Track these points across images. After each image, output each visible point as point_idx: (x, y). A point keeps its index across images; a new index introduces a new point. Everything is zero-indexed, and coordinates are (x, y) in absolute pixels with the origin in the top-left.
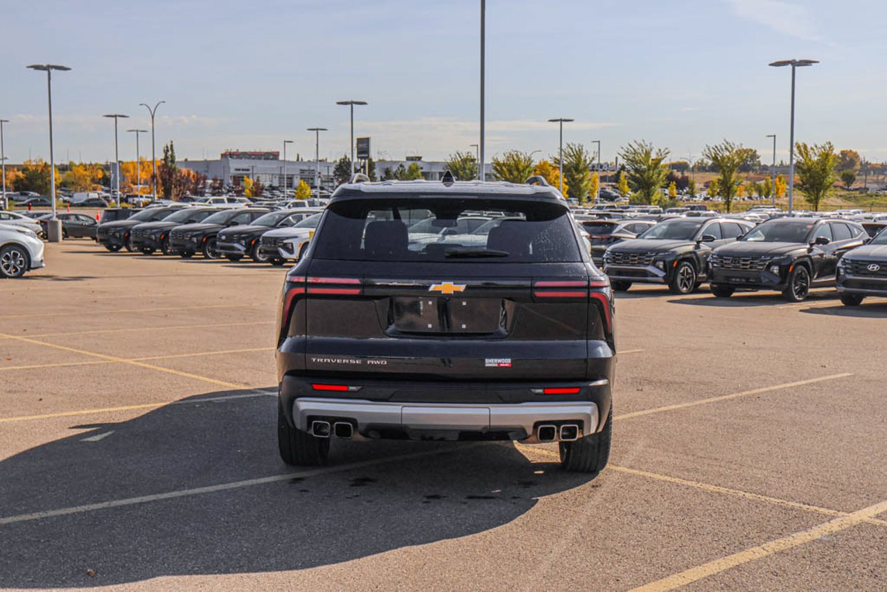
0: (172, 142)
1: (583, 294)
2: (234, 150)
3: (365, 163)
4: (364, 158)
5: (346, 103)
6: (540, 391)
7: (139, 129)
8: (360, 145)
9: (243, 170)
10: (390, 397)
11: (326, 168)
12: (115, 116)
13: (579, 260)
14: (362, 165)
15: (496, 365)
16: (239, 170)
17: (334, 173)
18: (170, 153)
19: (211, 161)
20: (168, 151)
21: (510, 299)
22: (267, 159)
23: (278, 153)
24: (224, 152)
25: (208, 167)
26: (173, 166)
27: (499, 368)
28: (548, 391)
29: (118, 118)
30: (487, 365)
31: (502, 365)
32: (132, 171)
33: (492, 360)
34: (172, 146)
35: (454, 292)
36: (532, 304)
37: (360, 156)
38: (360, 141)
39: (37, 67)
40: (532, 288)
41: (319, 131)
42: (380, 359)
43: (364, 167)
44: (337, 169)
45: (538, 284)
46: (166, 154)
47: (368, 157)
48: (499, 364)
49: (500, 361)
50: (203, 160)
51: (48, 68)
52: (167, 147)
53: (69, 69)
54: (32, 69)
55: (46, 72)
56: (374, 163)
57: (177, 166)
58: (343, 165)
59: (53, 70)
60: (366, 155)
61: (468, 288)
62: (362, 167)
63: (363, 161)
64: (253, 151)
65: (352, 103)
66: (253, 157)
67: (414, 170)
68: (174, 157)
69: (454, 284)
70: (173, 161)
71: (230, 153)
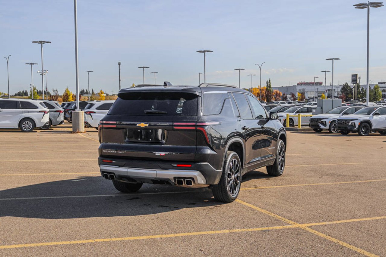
0: (270, 79)
1: (194, 128)
2: (303, 82)
3: (355, 85)
4: (355, 83)
5: (330, 59)
6: (176, 165)
7: (253, 74)
8: (353, 78)
9: (302, 90)
10: (124, 165)
11: (337, 88)
12: (239, 69)
13: (196, 114)
14: (354, 86)
15: (159, 155)
16: (300, 90)
17: (341, 90)
18: (269, 84)
19: (288, 87)
20: (268, 83)
21: (166, 130)
22: (317, 85)
23: (322, 82)
24: (298, 83)
25: (287, 89)
26: (270, 89)
27: (160, 156)
28: (179, 165)
29: (240, 70)
30: (156, 154)
31: (161, 155)
32: (255, 91)
33: (158, 153)
34: (270, 81)
35: (145, 126)
36: (173, 131)
37: (353, 82)
38: (353, 76)
39: (200, 52)
40: (173, 125)
41: (327, 72)
42: (122, 151)
43: (355, 87)
44: (342, 89)
45: (175, 124)
46: (267, 84)
47: (357, 82)
48: (160, 154)
49: (161, 153)
50: (286, 86)
51: (204, 52)
52: (268, 81)
53: (212, 51)
54: (199, 52)
55: (204, 53)
56: (360, 86)
57: (272, 89)
58: (345, 86)
59: (207, 52)
60: (356, 82)
61: (150, 125)
62: (354, 87)
63: (354, 85)
64: (310, 82)
65: (333, 59)
66: (311, 84)
67: (376, 88)
68: (271, 85)
69: (145, 123)
70: (270, 87)
71: (301, 83)
